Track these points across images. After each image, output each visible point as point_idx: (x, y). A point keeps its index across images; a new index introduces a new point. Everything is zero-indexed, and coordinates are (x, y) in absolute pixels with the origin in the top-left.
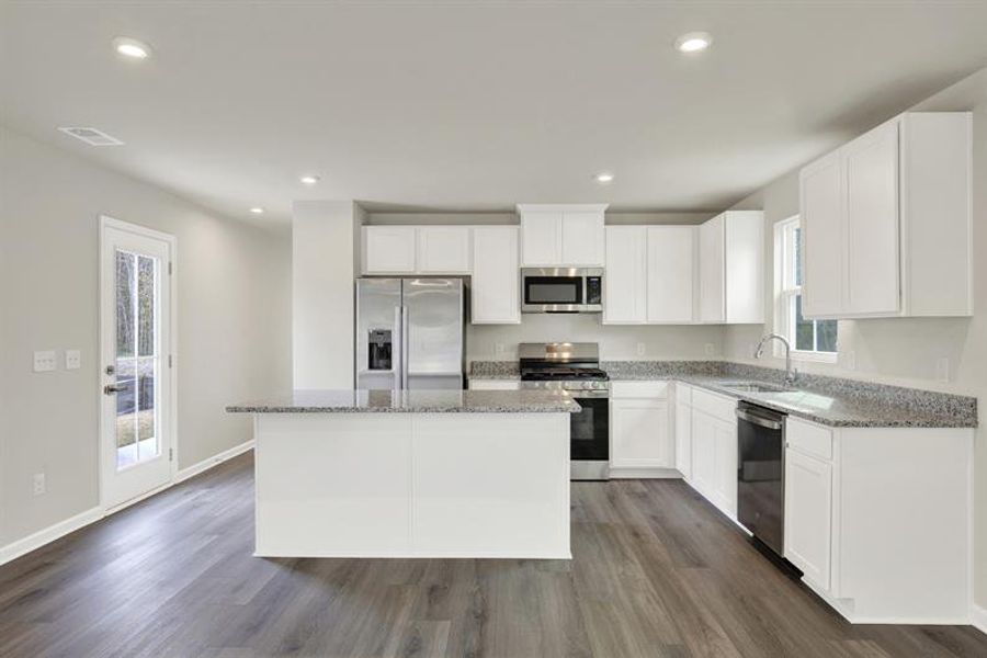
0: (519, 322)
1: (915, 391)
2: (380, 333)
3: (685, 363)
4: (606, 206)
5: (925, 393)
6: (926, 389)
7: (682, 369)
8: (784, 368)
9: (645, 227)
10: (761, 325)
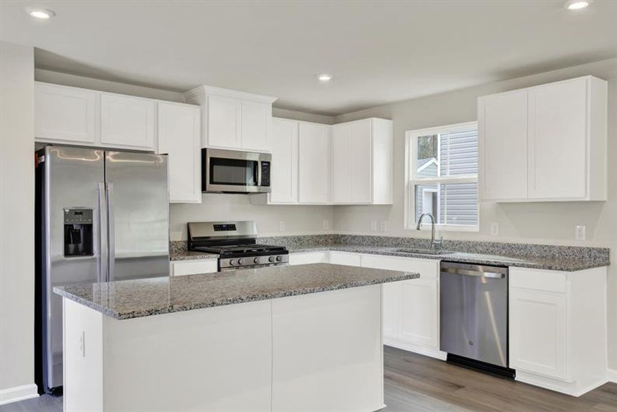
0: (200, 202)
1: (560, 248)
2: (78, 213)
3: (312, 236)
4: (274, 99)
5: (569, 248)
6: (570, 245)
7: (310, 242)
8: (430, 237)
9: (296, 122)
10: (390, 205)
